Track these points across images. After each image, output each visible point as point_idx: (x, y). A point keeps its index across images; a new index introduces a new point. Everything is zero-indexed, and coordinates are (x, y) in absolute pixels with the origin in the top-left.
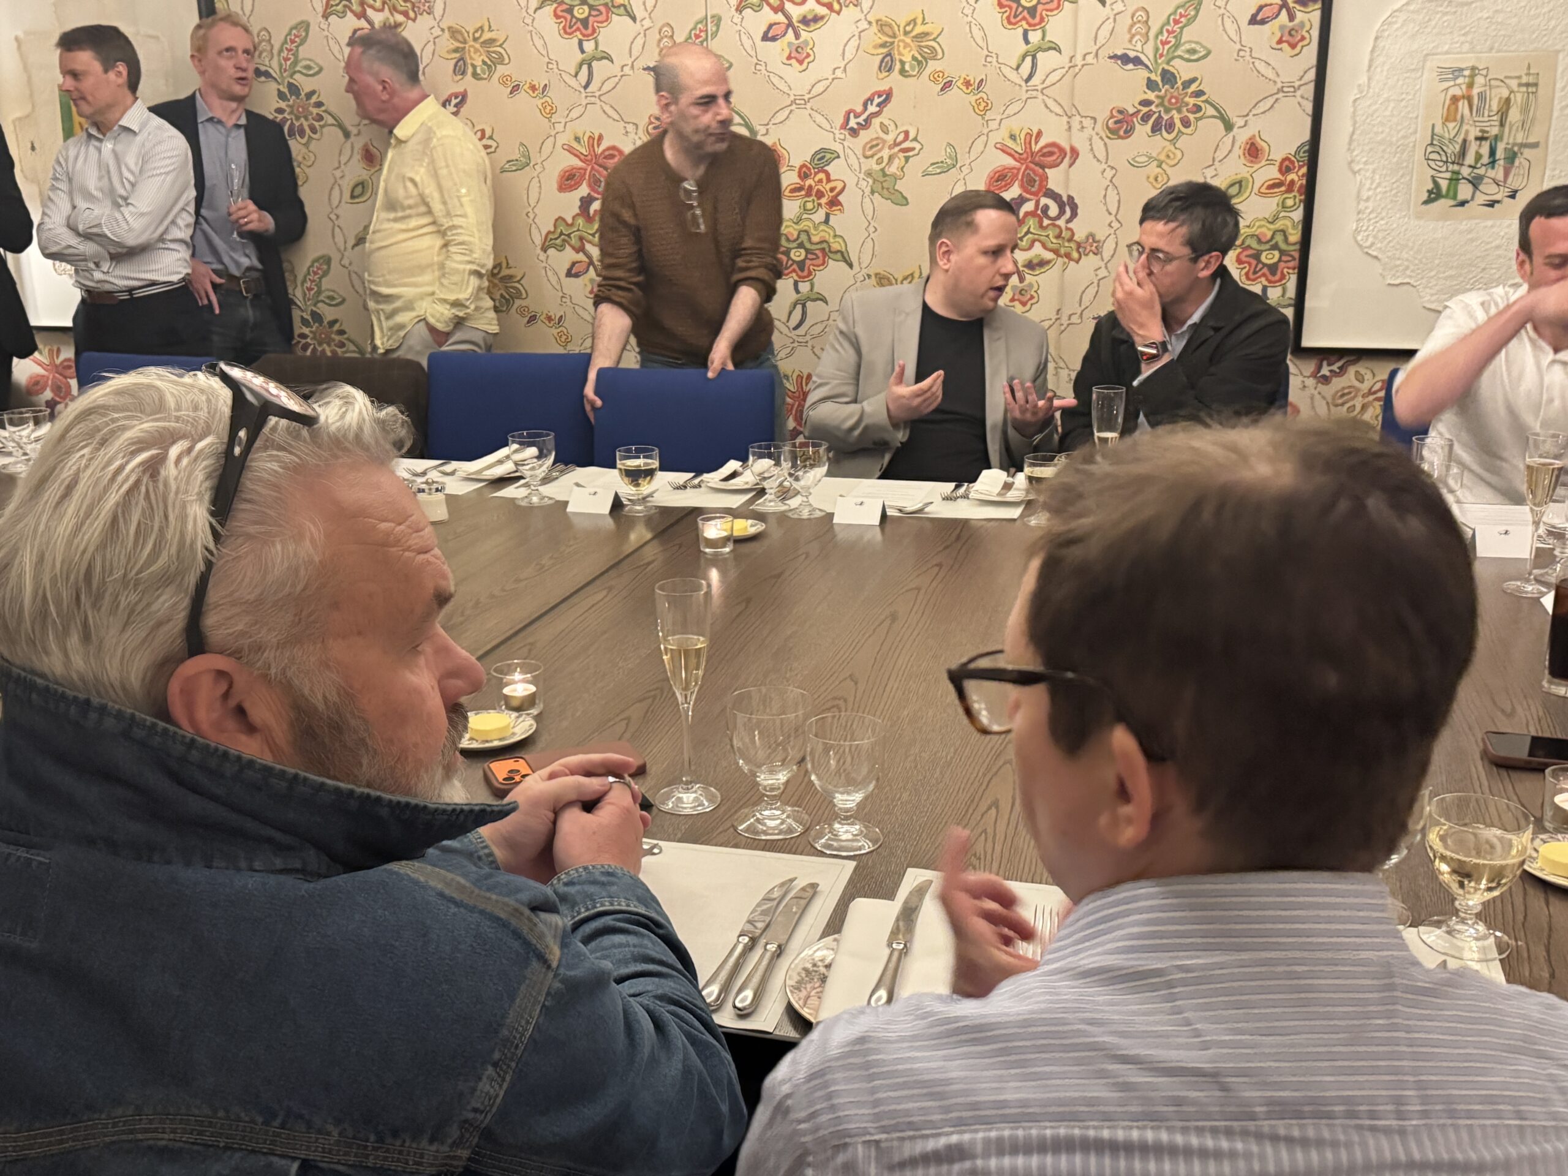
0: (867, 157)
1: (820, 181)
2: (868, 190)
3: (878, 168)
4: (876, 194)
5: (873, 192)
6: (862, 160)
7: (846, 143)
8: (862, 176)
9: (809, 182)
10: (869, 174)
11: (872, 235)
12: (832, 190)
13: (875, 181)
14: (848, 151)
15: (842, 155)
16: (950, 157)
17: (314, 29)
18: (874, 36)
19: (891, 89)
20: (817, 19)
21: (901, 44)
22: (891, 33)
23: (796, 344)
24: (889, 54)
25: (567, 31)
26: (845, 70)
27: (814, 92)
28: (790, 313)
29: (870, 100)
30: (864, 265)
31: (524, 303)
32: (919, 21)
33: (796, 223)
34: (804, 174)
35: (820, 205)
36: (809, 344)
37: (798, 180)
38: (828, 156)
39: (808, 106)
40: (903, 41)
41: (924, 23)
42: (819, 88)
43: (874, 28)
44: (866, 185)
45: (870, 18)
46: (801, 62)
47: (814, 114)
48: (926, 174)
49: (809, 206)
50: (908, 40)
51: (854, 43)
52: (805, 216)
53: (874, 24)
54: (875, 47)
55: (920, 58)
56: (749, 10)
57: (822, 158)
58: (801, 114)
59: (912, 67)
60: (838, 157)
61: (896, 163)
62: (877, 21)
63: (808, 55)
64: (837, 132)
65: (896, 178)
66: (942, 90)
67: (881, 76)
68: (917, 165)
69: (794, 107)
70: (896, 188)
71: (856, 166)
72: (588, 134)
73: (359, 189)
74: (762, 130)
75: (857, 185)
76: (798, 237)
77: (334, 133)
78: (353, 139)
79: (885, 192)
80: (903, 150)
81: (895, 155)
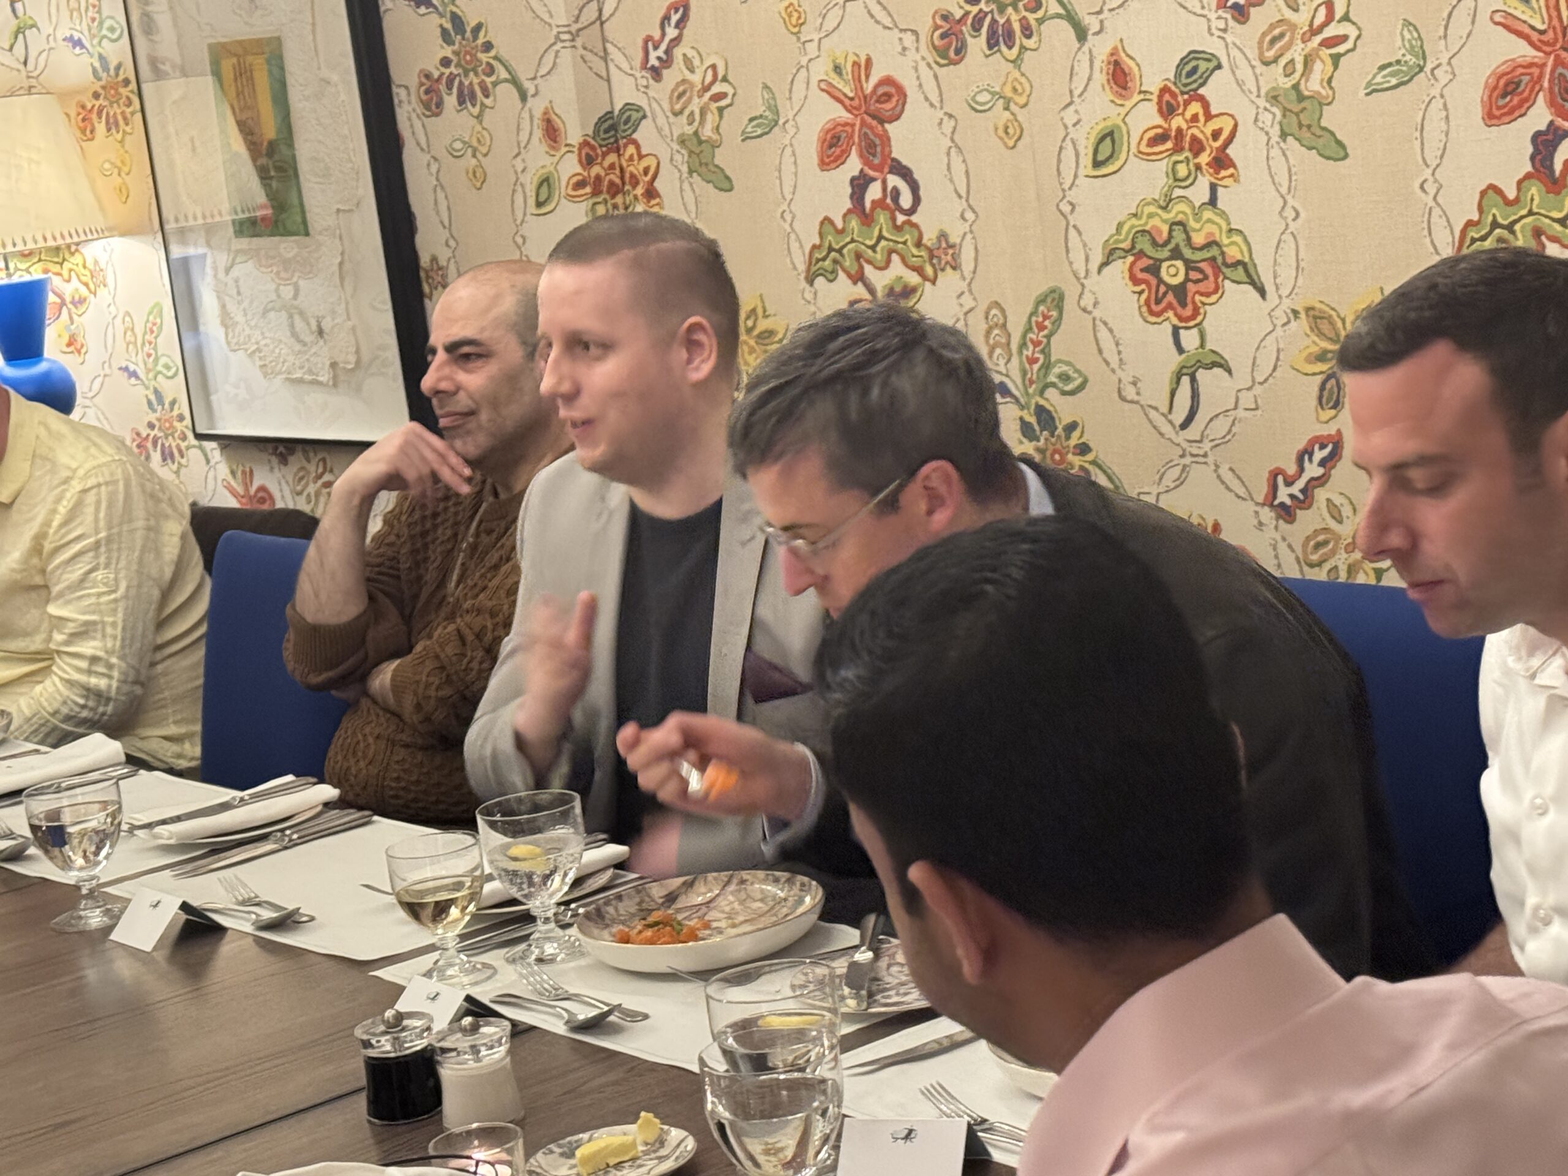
0: (1267, 64)
1: (1195, 118)
2: (1275, 132)
3: (1287, 83)
4: (1290, 139)
5: (1284, 135)
6: (1260, 68)
7: (1229, 38)
8: (1262, 103)
9: (1177, 122)
10: (1274, 98)
11: (1293, 226)
12: (1216, 135)
13: (1285, 111)
14: (1234, 52)
15: (1224, 61)
16: (1411, 51)
23: (1188, 460)
30: (1285, 292)
33: (1165, 209)
34: (1167, 104)
35: (1198, 167)
36: (1210, 459)
37: (1159, 121)
38: (1203, 66)
44: (1271, 119)
48: (1371, 90)
49: (1182, 170)
52: (1178, 192)
57: (1194, 71)
61: (1318, 70)
65: (1322, 103)
68: (1355, 72)
70: (1323, 123)
71: (1251, 85)
72: (852, 58)
73: (544, 190)
74: (1095, 27)
75: (1256, 120)
76: (1170, 236)
77: (506, 93)
78: (530, 102)
79: (1305, 134)
80: (1329, 43)
81: (1316, 51)
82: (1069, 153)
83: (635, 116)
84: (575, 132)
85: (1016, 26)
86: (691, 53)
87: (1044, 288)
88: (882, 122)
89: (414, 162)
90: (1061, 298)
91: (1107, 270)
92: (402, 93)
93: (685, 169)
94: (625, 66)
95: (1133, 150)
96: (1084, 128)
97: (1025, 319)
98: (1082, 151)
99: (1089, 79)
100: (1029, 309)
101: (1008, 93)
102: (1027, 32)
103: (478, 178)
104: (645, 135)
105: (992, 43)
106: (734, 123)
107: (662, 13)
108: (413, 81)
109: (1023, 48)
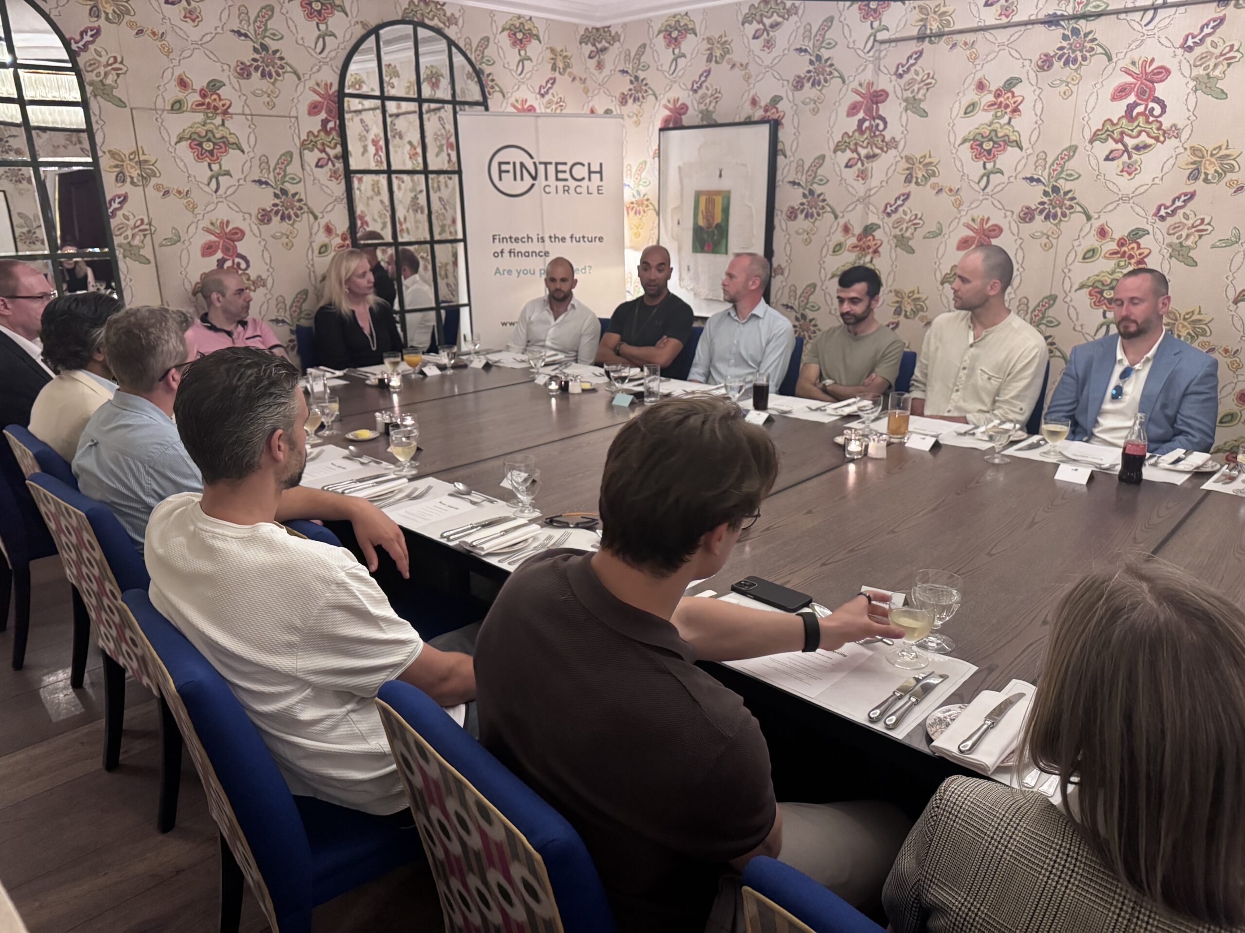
0: (1169, 234)
1: (1133, 248)
2: (1167, 256)
3: (1177, 241)
4: (1173, 259)
5: (1171, 257)
6: (1166, 235)
7: (1155, 226)
8: (1164, 246)
9: (1124, 249)
10: (1170, 245)
12: (1140, 254)
13: (1173, 250)
14: (1156, 230)
15: (1151, 232)
16: (1235, 236)
17: (827, 159)
18: (1188, 157)
19: (1195, 191)
20: (1146, 146)
21: (1208, 162)
22: (1200, 155)
24: (1197, 169)
25: (977, 157)
26: (1162, 179)
27: (1137, 193)
28: (1097, 331)
29: (1179, 198)
31: (924, 314)
32: (1224, 147)
33: (1111, 274)
34: (1121, 243)
35: (1130, 263)
37: (1116, 247)
38: (1141, 233)
39: (1131, 201)
40: (1209, 160)
41: (1227, 148)
42: (1142, 190)
43: (1188, 152)
44: (1167, 252)
45: (1186, 145)
46: (1130, 174)
47: (1134, 206)
48: (1213, 247)
49: (1122, 264)
50: (1213, 160)
51: (1172, 161)
53: (1189, 150)
54: (1187, 164)
55: (1220, 171)
56: (1098, 142)
57: (1136, 234)
58: (1123, 207)
59: (1214, 178)
60: (1148, 233)
61: (1192, 239)
62: (1191, 148)
63: (1136, 169)
64: (1150, 218)
65: (1190, 248)
66: (1235, 192)
67: (1188, 182)
68: (1207, 241)
69: (1121, 202)
70: (1190, 254)
71: (1161, 240)
72: (981, 217)
73: (838, 247)
74: (1096, 216)
75: (1160, 251)
76: (1111, 283)
77: (829, 216)
78: (839, 219)
79: (1181, 257)
80: (1198, 231)
81: (1192, 234)
82: (1073, 254)
83: (875, 227)
84: (858, 230)
85: (1059, 214)
86: (906, 209)
87: (1048, 294)
88: (989, 238)
89: (778, 235)
90: (1056, 297)
91: (1078, 292)
92: (779, 213)
93: (894, 245)
94: (875, 211)
95: (1102, 255)
96: (1081, 248)
97: (1036, 303)
98: (1078, 254)
99: (1089, 232)
100: (1041, 299)
101: (1050, 233)
102: (1064, 215)
103: (808, 242)
104: (878, 234)
105: (1047, 218)
106: (920, 233)
107: (897, 195)
108: (785, 209)
109: (1061, 220)
